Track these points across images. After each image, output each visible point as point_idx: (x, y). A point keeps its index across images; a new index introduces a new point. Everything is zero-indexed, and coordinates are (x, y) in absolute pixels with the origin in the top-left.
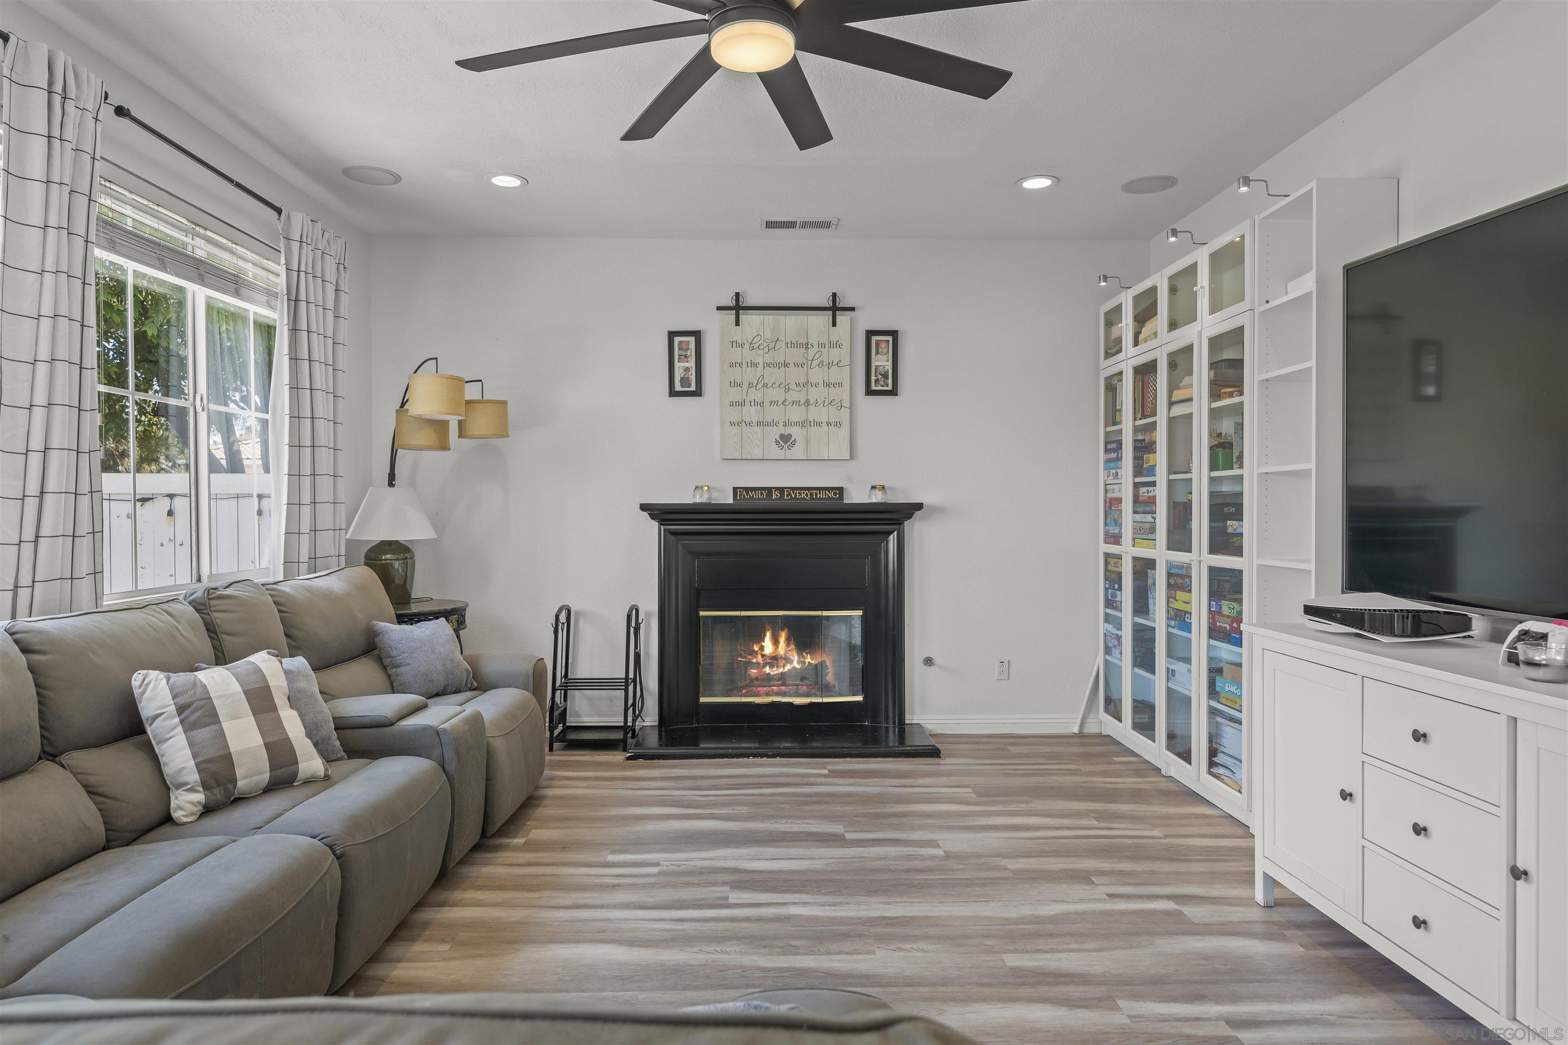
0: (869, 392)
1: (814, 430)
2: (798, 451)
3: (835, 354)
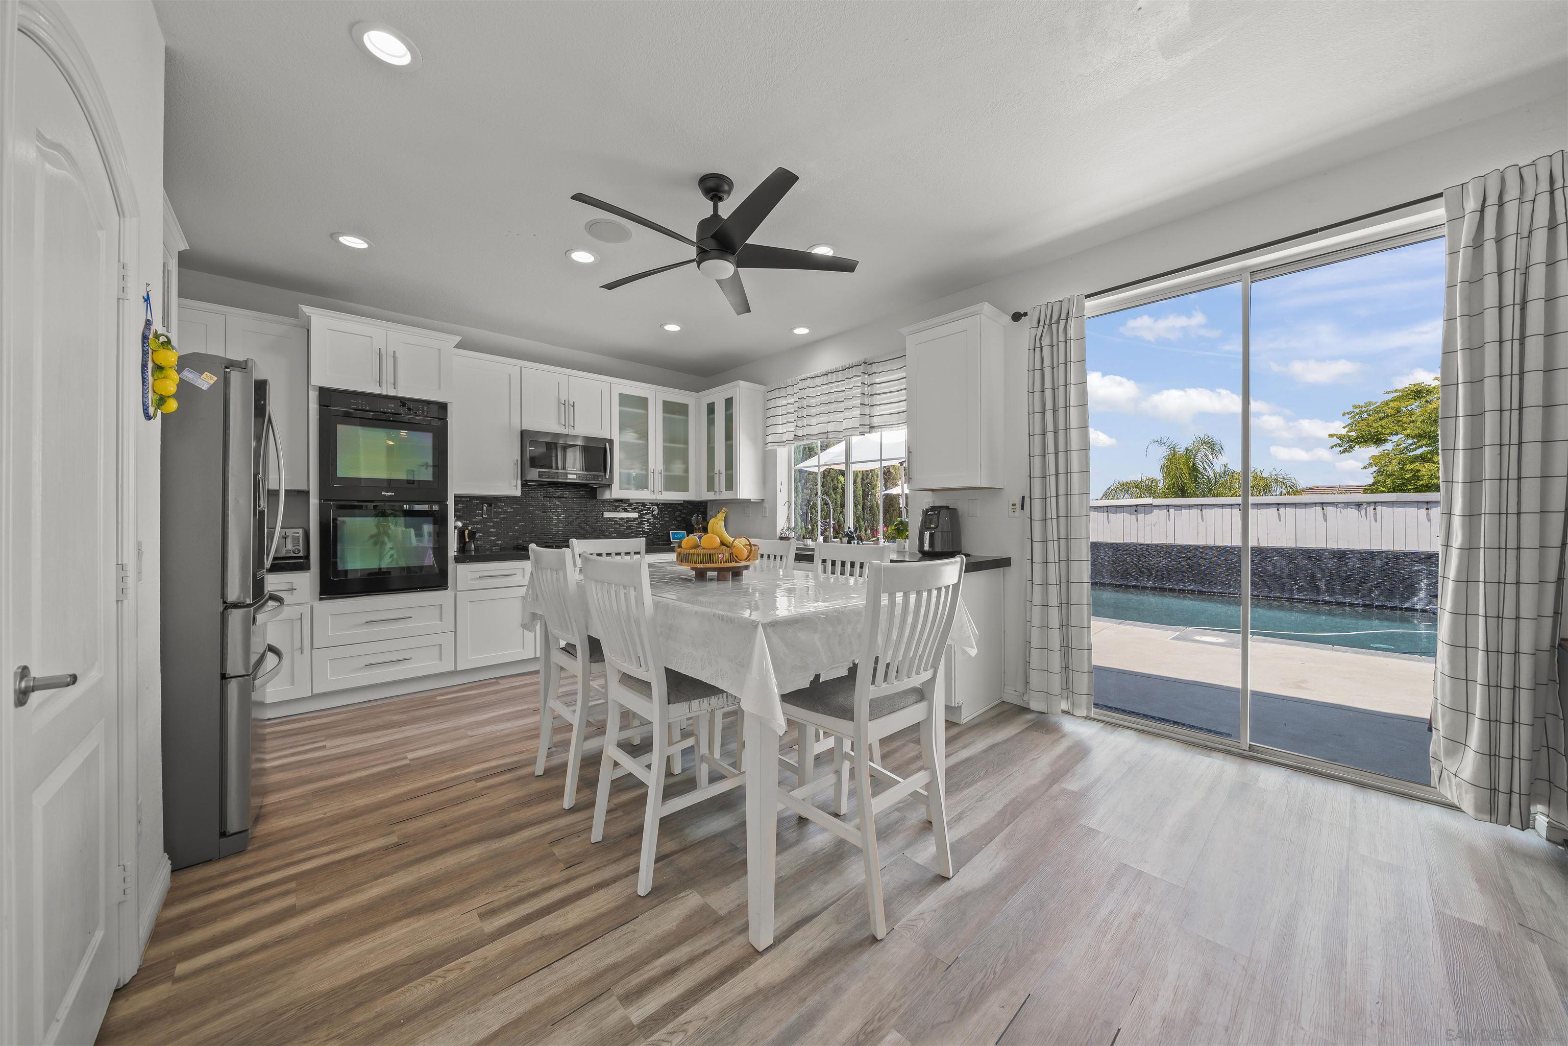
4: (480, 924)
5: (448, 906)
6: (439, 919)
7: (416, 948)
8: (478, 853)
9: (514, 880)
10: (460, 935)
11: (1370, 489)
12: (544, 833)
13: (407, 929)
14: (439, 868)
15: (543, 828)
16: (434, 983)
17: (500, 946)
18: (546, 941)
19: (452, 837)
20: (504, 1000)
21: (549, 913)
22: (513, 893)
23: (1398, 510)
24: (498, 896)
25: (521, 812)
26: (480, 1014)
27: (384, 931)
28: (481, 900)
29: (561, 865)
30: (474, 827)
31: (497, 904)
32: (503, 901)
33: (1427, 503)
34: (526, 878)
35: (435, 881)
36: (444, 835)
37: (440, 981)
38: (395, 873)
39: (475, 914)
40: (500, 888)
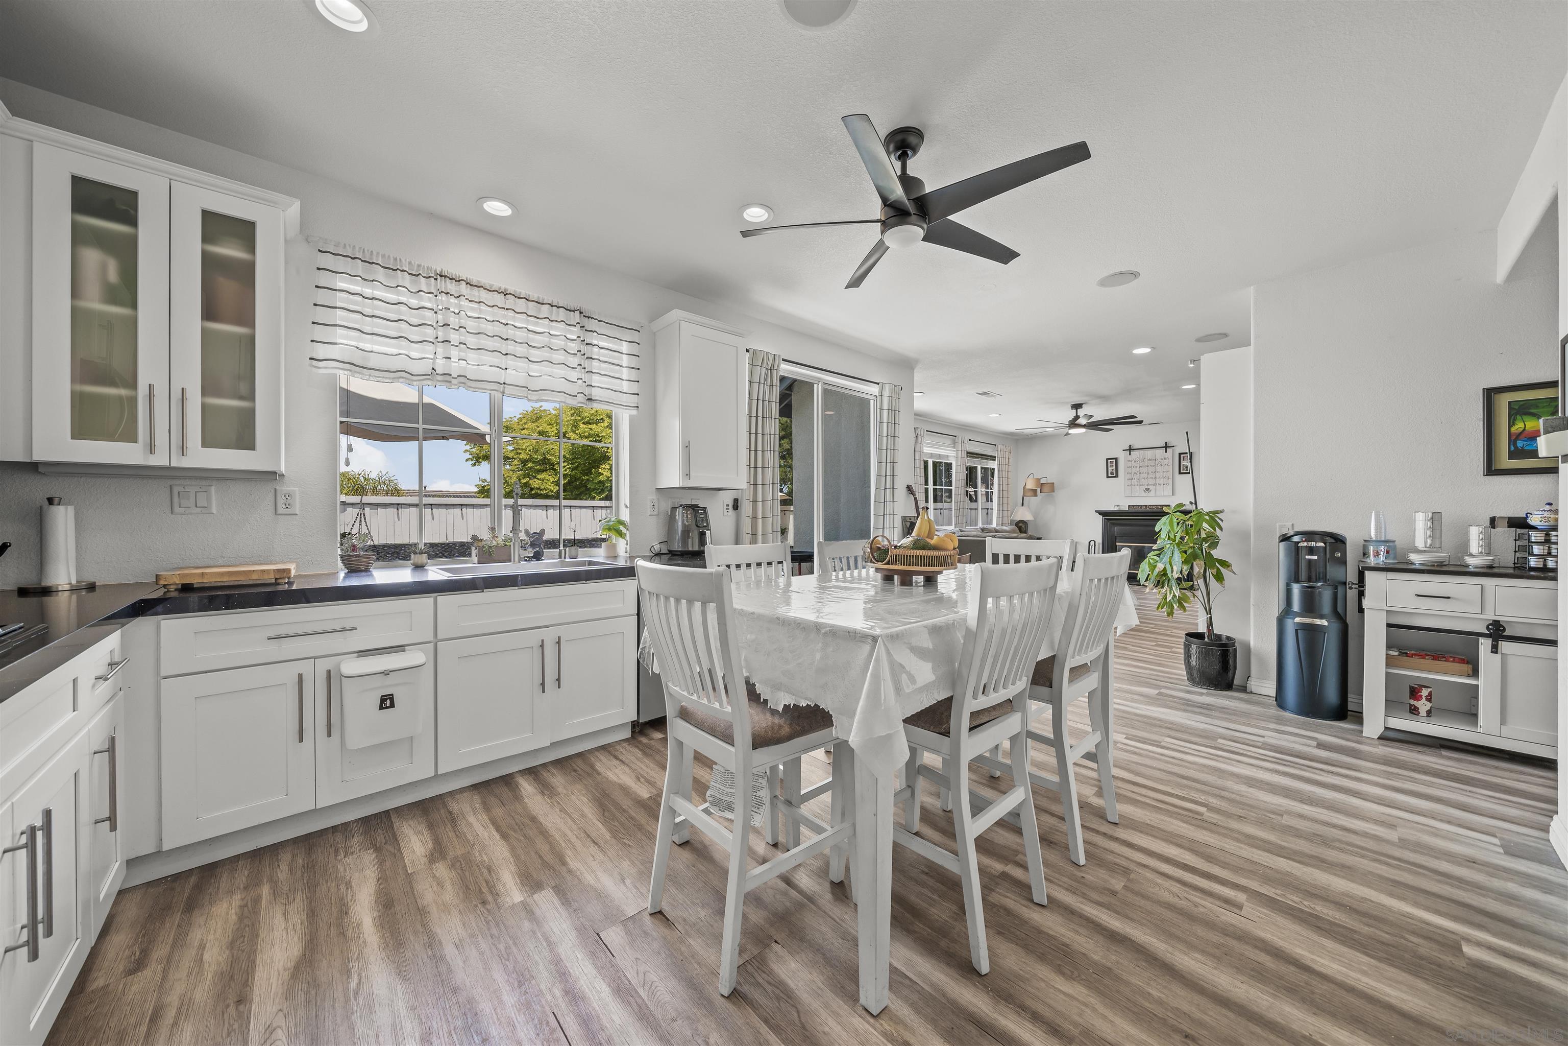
0: (1180, 473)
1: (1158, 487)
2: (1152, 493)
3: (1166, 462)
4: (1246, 903)
5: (1263, 941)
6: (1279, 938)
7: (1316, 937)
8: (1186, 958)
9: (1183, 904)
10: (1268, 912)
11: (477, 493)
12: (1101, 908)
13: (1318, 959)
14: (1244, 986)
15: (1094, 912)
16: (1312, 906)
17: (1243, 881)
18: (1209, 859)
19: (1193, 1009)
20: (1267, 862)
21: (1186, 865)
22: (1196, 897)
23: (533, 511)
24: (1208, 906)
25: (1083, 951)
26: (1289, 870)
27: (1344, 979)
28: (1228, 917)
29: (1132, 876)
30: (1155, 993)
31: (1218, 903)
32: (1210, 899)
33: (546, 506)
34: (1171, 895)
35: (1259, 975)
36: (1201, 1024)
37: (1306, 903)
38: (1304, 1037)
39: (1243, 913)
40: (1202, 910)
